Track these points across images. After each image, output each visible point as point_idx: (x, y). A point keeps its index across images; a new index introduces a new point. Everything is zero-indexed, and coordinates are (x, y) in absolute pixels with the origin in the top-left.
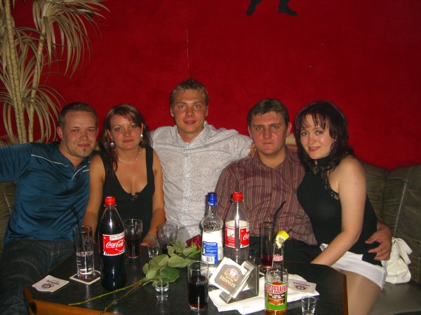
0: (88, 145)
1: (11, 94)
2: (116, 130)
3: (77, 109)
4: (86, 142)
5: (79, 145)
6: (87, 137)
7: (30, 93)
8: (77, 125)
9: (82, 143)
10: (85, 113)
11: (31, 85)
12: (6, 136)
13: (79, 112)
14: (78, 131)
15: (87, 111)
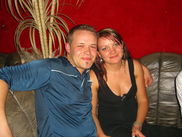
0: (90, 59)
1: (36, 21)
2: (103, 50)
3: (83, 29)
4: (88, 57)
5: (83, 59)
6: (90, 52)
7: (50, 19)
8: (83, 42)
9: (85, 56)
10: (89, 32)
11: (50, 13)
12: (31, 48)
13: (85, 31)
14: (83, 46)
15: (91, 31)
